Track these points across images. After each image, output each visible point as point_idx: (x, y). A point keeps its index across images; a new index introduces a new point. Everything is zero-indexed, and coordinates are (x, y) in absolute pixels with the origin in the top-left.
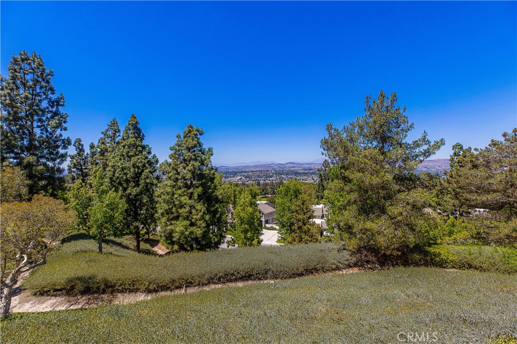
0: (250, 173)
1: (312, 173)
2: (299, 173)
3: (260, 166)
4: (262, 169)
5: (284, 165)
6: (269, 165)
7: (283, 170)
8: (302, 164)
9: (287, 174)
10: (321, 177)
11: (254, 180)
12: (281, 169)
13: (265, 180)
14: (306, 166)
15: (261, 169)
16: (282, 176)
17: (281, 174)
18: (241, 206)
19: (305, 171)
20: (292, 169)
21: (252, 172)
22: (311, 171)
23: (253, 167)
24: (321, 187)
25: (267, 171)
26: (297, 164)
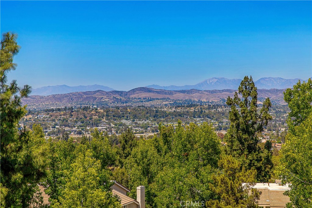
0: (43, 116)
1: (194, 115)
2: (165, 115)
3: (66, 96)
4: (74, 104)
5: (126, 94)
6: (89, 95)
7: (125, 108)
8: (171, 93)
9: (135, 117)
10: (237, 119)
11: (53, 133)
12: (119, 105)
13: (80, 133)
14: (181, 96)
15: (69, 105)
16: (124, 121)
17: (120, 117)
18: (75, 188)
19: (179, 110)
20: (148, 104)
21: (47, 111)
22: (192, 110)
23: (48, 98)
24: (236, 143)
25: (85, 109)
26: (158, 92)
